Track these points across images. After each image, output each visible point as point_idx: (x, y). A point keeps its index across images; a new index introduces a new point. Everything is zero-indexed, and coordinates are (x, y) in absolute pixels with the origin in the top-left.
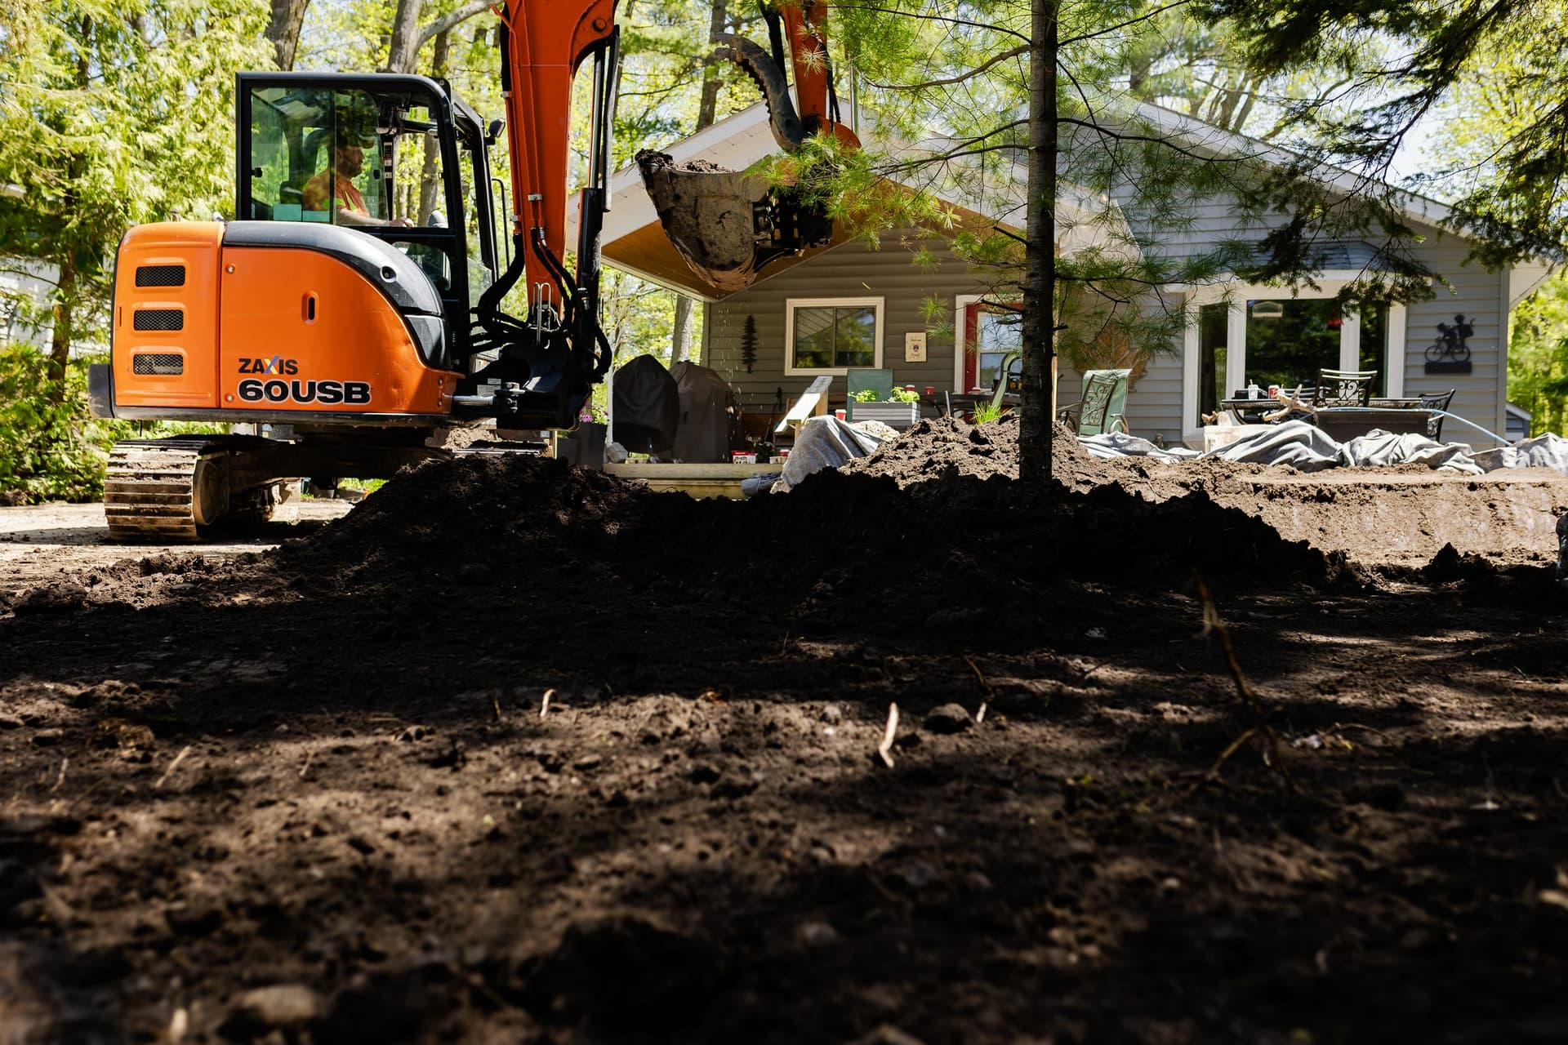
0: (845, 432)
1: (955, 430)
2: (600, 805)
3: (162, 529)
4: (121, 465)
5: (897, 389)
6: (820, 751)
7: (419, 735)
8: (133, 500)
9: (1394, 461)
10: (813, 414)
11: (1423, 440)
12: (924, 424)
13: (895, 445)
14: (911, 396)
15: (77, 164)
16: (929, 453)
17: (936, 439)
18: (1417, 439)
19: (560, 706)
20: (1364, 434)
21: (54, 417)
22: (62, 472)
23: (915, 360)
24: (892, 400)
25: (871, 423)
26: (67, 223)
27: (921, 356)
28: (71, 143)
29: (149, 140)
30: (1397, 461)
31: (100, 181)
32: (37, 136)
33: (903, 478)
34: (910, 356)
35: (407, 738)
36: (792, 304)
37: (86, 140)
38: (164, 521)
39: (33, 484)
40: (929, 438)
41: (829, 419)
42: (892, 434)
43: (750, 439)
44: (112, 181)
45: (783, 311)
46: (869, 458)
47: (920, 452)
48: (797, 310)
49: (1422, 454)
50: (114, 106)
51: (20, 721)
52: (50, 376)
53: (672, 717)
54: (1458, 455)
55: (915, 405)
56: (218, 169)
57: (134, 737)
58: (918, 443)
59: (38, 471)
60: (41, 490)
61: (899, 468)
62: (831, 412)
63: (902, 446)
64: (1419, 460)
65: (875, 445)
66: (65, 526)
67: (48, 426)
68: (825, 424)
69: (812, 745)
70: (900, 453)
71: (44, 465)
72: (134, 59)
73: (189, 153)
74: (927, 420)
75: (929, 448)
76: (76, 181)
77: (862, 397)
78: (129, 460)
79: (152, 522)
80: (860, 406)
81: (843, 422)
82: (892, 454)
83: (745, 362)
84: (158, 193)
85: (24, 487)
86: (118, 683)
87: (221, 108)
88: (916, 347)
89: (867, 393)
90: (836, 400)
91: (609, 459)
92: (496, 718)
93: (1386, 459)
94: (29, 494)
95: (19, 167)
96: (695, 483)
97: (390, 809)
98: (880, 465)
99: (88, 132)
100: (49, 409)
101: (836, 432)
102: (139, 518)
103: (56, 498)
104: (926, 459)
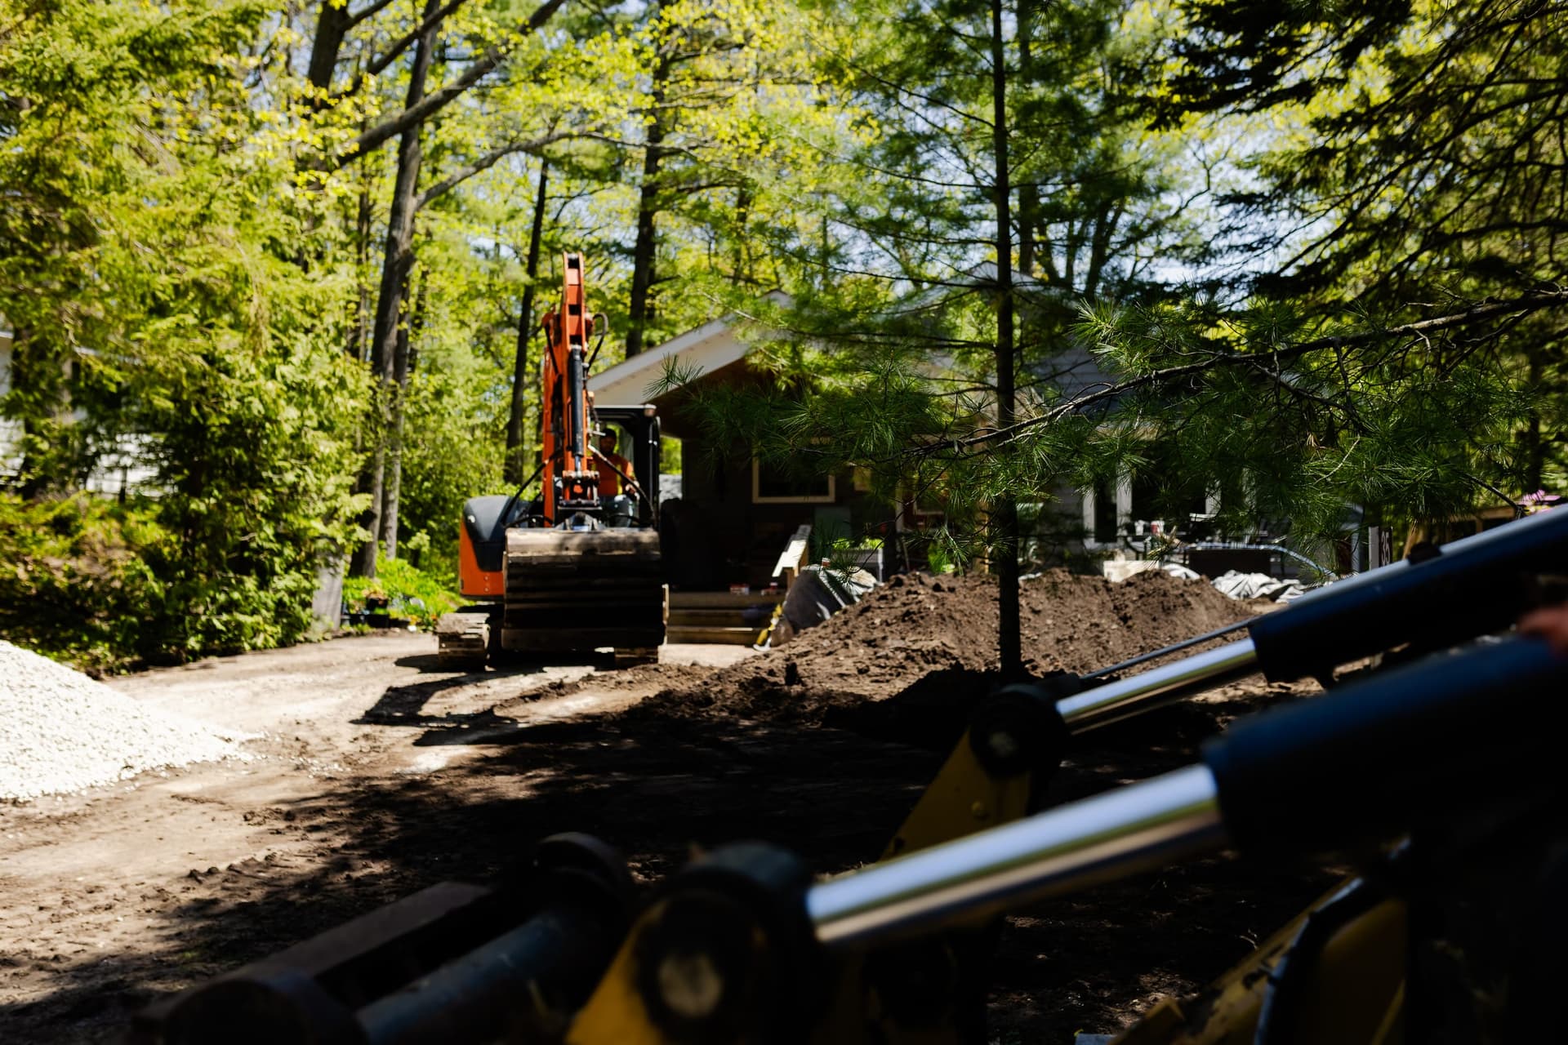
0: (831, 578)
1: (922, 583)
5: (866, 538)
9: (1245, 597)
10: (802, 563)
11: (1266, 579)
12: (899, 579)
14: (877, 543)
16: (904, 604)
17: (909, 592)
18: (1260, 578)
20: (1222, 574)
23: (862, 489)
24: (862, 547)
27: (867, 486)
30: (1247, 596)
40: (904, 589)
41: (817, 567)
47: (897, 604)
49: (1265, 590)
54: (1291, 590)
55: (880, 553)
61: (884, 617)
63: (884, 597)
64: (1263, 595)
65: (860, 592)
68: (815, 574)
75: (904, 599)
80: (837, 551)
81: (829, 570)
88: (862, 479)
89: (842, 541)
96: (703, 612)
101: (825, 581)
103: (206, 652)
104: (905, 609)
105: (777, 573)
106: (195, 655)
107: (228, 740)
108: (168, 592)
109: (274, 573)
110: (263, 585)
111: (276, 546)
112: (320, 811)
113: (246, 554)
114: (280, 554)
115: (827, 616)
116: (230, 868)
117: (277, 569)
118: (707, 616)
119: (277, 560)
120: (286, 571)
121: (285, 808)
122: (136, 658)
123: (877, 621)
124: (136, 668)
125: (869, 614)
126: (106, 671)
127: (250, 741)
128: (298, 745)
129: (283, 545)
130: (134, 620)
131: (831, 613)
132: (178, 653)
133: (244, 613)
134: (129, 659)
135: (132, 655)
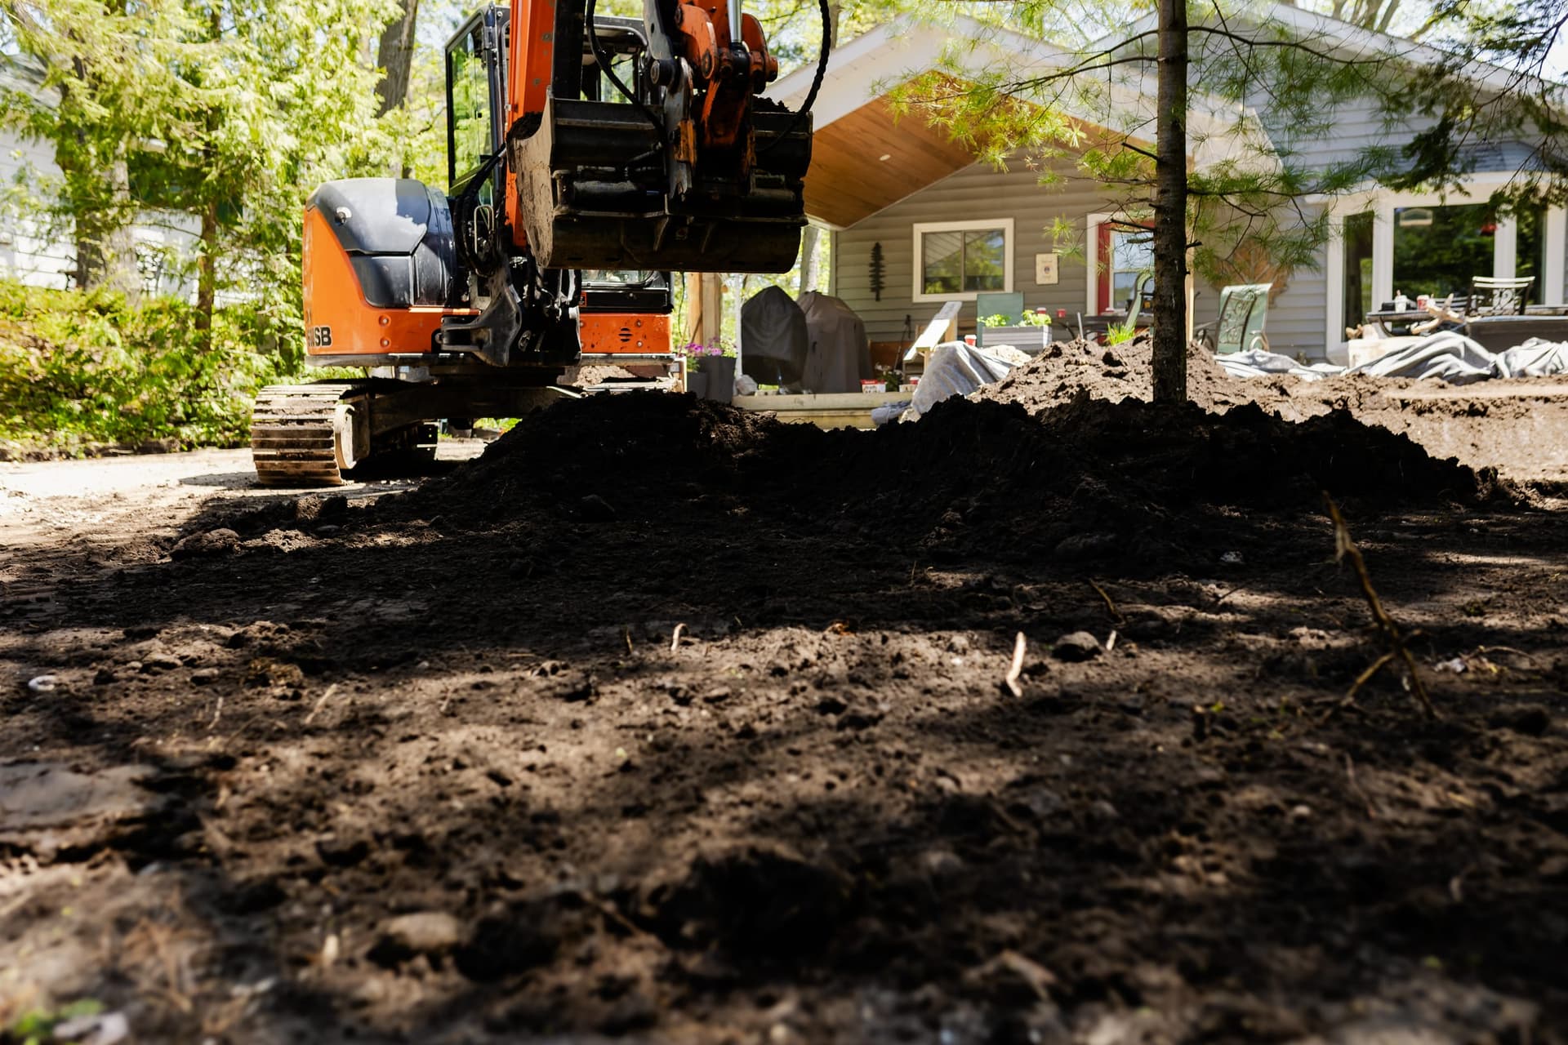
0: (975, 359)
1: (1088, 353)
2: (729, 737)
3: (307, 473)
4: (266, 412)
5: (1028, 313)
6: (946, 681)
7: (554, 670)
8: (279, 446)
9: (1552, 372)
10: (942, 341)
12: (1056, 347)
13: (1026, 370)
14: (1043, 319)
15: (212, 118)
16: (1061, 377)
17: (1069, 363)
19: (690, 640)
21: (202, 366)
22: (212, 420)
23: (1046, 282)
24: (1023, 324)
25: (1002, 348)
26: (205, 175)
27: (1053, 278)
28: (206, 97)
29: (281, 90)
30: (1555, 371)
31: (236, 133)
32: (175, 91)
33: (1035, 403)
34: (1041, 279)
35: (543, 673)
36: (919, 229)
37: (220, 93)
38: (309, 466)
39: (186, 432)
40: (1061, 361)
41: (959, 345)
42: (1024, 359)
43: (879, 368)
44: (247, 132)
45: (910, 237)
46: (1000, 384)
47: (1052, 376)
48: (924, 235)
50: (247, 58)
51: (179, 662)
52: (198, 326)
53: (799, 649)
55: (1046, 328)
56: (348, 116)
57: (284, 675)
58: (1050, 367)
59: (188, 419)
60: (193, 438)
61: (1030, 394)
62: (961, 337)
63: (1034, 371)
65: (1006, 370)
66: (216, 471)
67: (197, 375)
68: (954, 351)
69: (939, 675)
70: (1032, 378)
71: (195, 413)
72: (264, 10)
73: (319, 101)
74: (1059, 344)
75: (1062, 372)
76: (214, 134)
77: (992, 321)
78: (273, 407)
79: (297, 466)
80: (990, 331)
81: (973, 348)
82: (1023, 379)
83: (873, 290)
84: (291, 143)
85: (177, 435)
86: (268, 624)
87: (348, 54)
88: (1047, 269)
89: (997, 318)
90: (966, 326)
91: (739, 392)
92: (628, 652)
93: (1543, 369)
94: (182, 442)
95: (159, 122)
96: (825, 413)
97: (526, 743)
98: (1011, 391)
99: (223, 85)
100: (197, 358)
101: (967, 361)
102: (285, 463)
103: (207, 443)
104: (1059, 383)
105: (909, 356)
106: (191, 446)
109: (301, 356)
113: (267, 331)
117: (305, 350)
118: (831, 417)
124: (105, 453)
134: (100, 445)
135: (105, 439)
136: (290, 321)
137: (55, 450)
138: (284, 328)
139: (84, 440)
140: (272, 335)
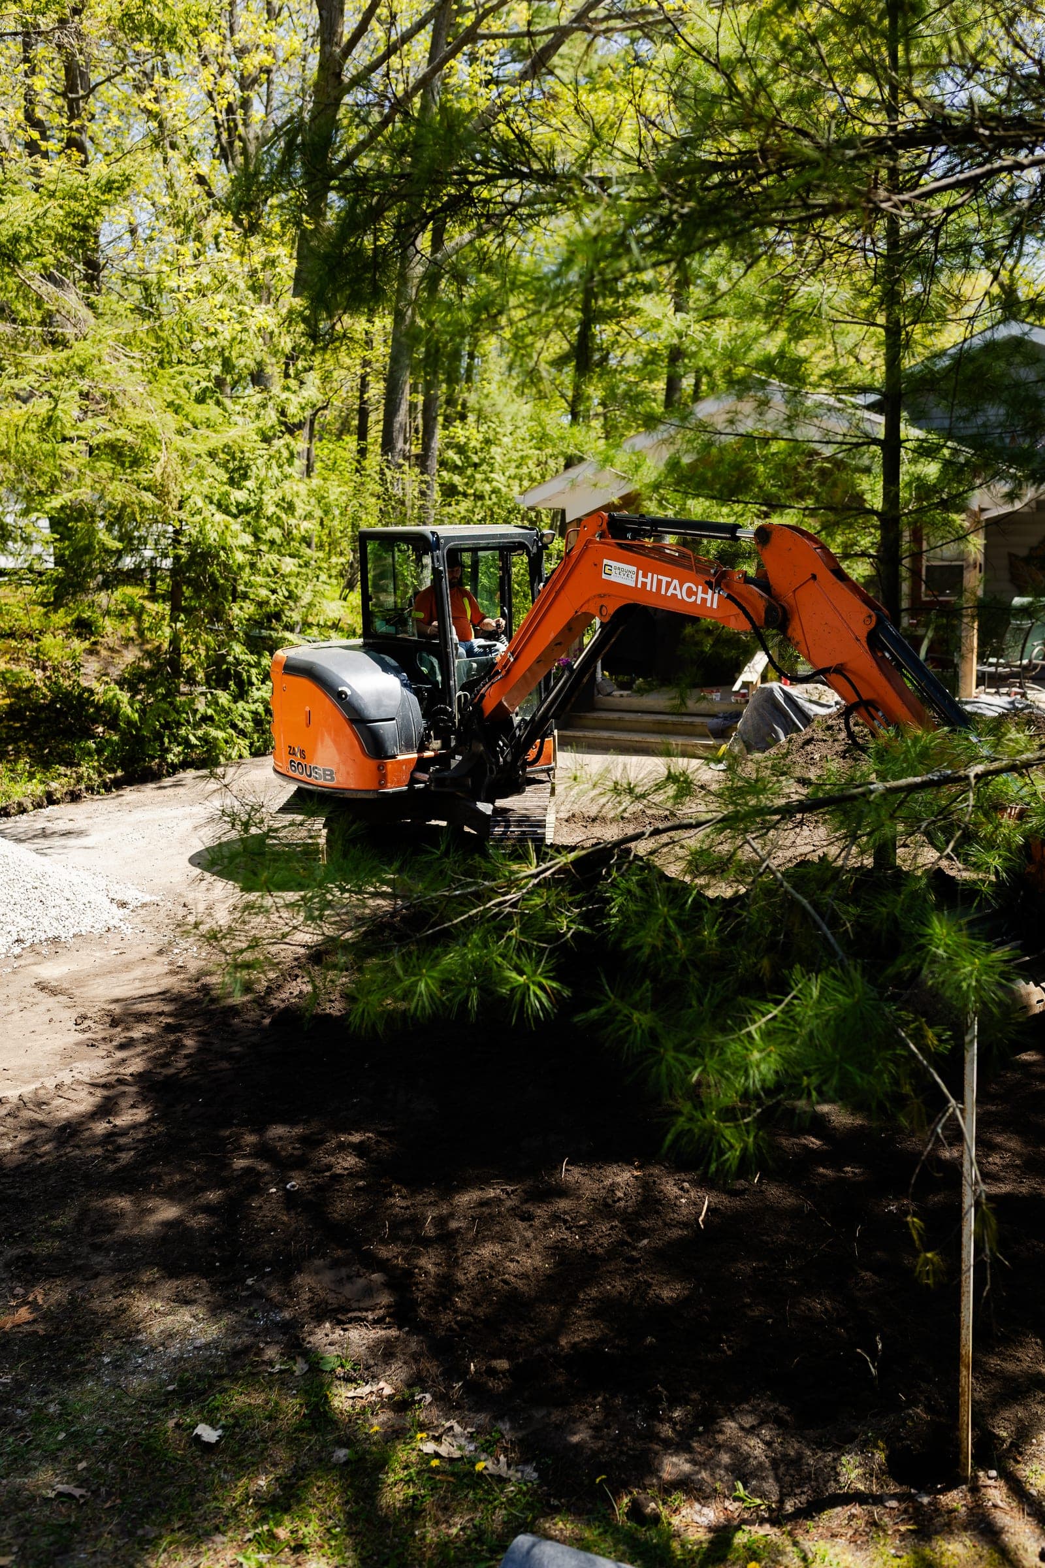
0: (788, 697)
6: (676, 1216)
7: (513, 1192)
10: (763, 677)
35: (508, 1193)
41: (775, 685)
60: (176, 762)
61: (825, 752)
62: (777, 678)
68: (771, 691)
69: (674, 1211)
81: (787, 688)
91: (599, 692)
92: (543, 1177)
101: (780, 698)
103: (185, 765)
105: (738, 686)
106: (174, 769)
107: (123, 905)
108: (143, 712)
109: (251, 684)
110: (241, 695)
111: (252, 658)
112: (142, 1017)
113: (225, 667)
114: (258, 665)
115: (783, 739)
116: (20, 1098)
117: (254, 680)
118: (674, 724)
119: (254, 671)
120: (263, 682)
121: (117, 1009)
122: (119, 773)
123: (817, 756)
124: (118, 784)
125: (809, 748)
126: (87, 789)
127: (144, 905)
128: (181, 911)
129: (260, 655)
130: (116, 738)
131: (786, 734)
132: (160, 765)
133: (218, 727)
134: (111, 776)
135: (114, 771)
136: (242, 657)
137: (83, 787)
138: (238, 662)
139: (100, 774)
140: (228, 669)
